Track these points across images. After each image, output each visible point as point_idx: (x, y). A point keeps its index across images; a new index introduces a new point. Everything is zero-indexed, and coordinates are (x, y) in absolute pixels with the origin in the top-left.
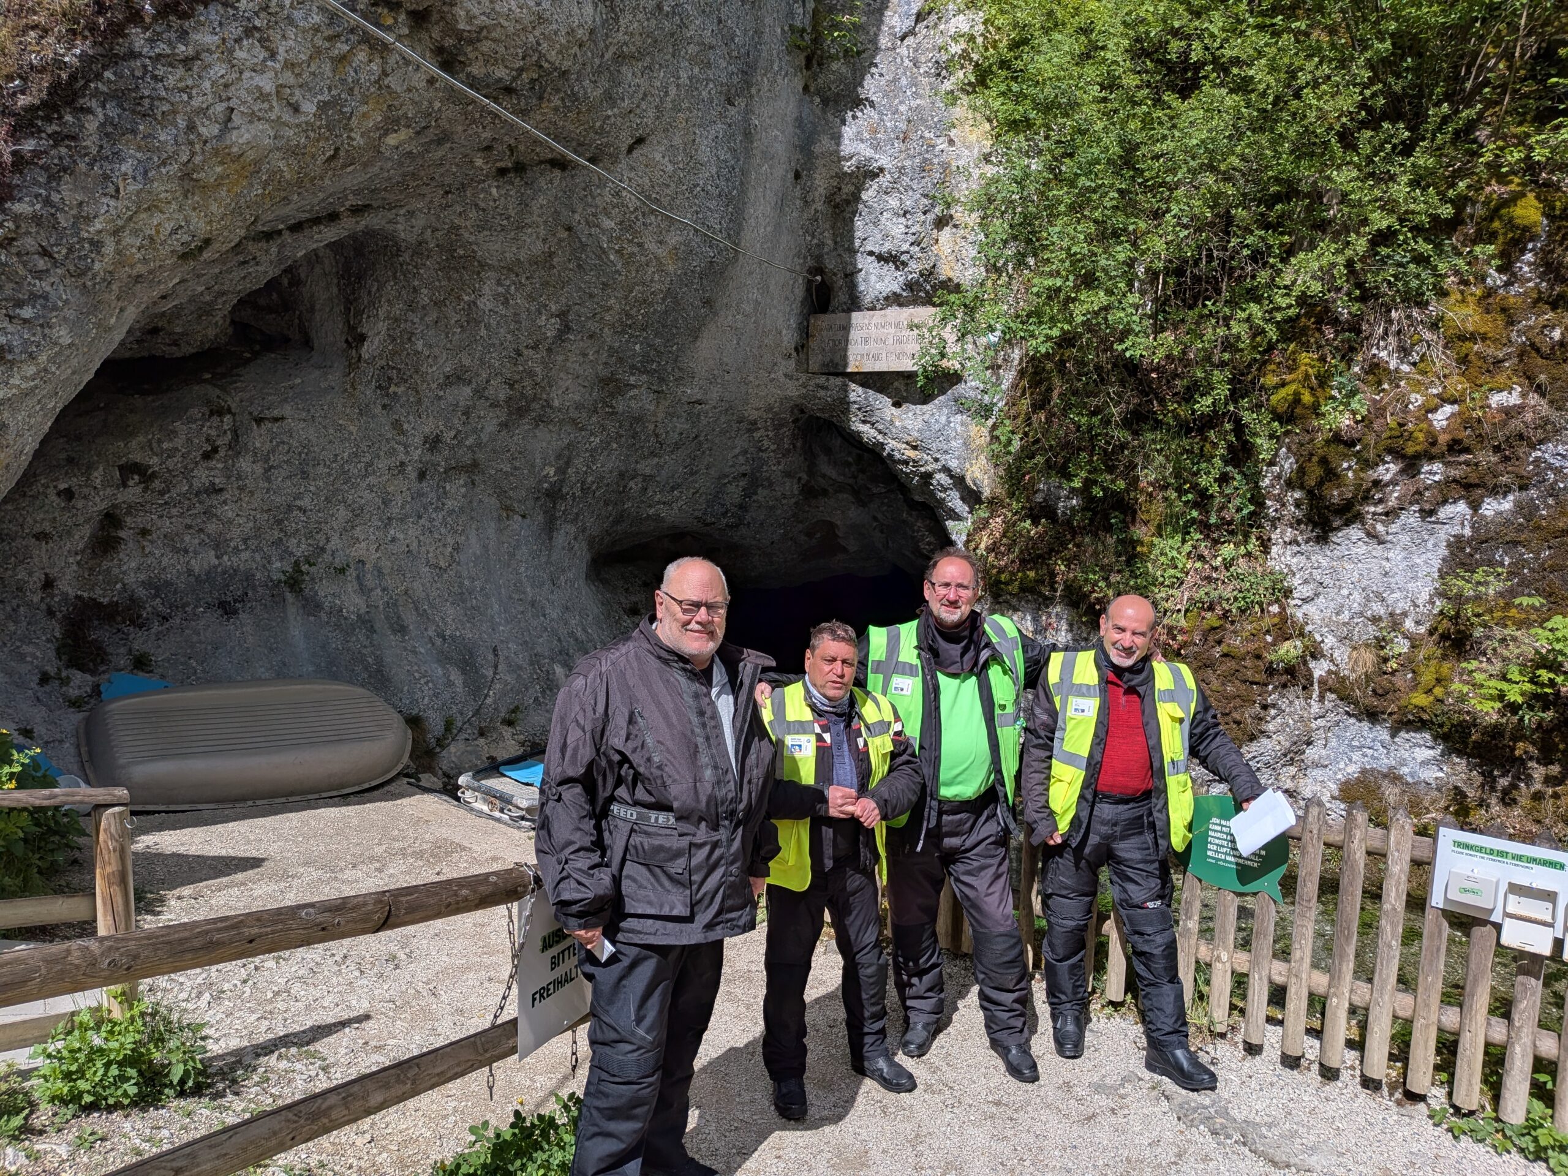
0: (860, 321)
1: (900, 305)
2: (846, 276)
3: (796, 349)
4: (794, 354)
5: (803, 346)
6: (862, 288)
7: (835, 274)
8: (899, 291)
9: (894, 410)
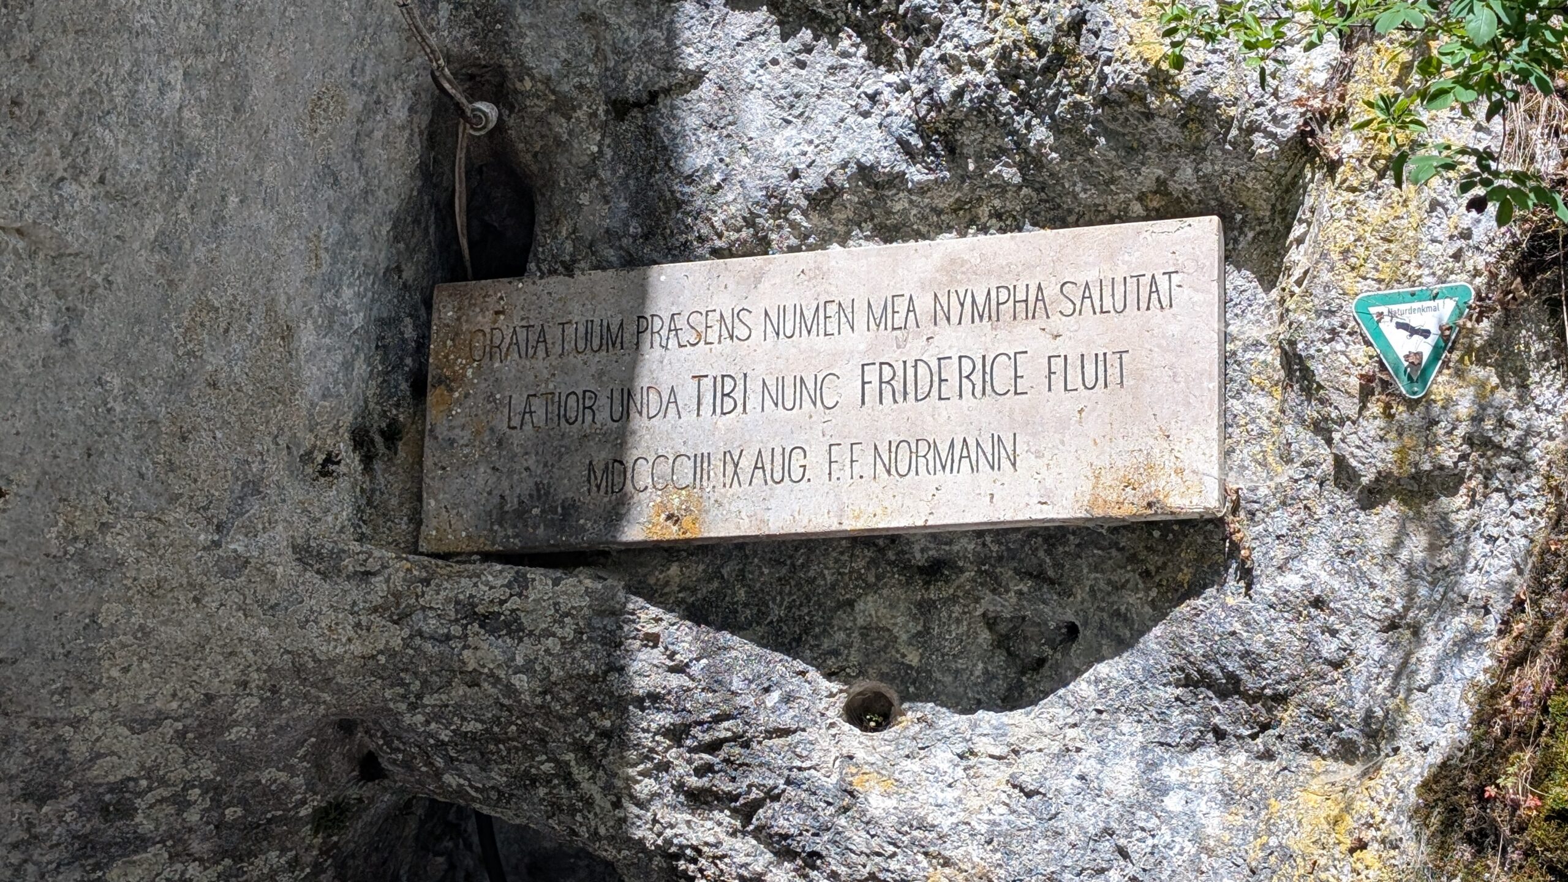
0: (687, 303)
1: (889, 233)
2: (620, 108)
3: (360, 439)
4: (350, 461)
5: (392, 435)
6: (698, 158)
7: (564, 106)
8: (887, 158)
9: (853, 738)
